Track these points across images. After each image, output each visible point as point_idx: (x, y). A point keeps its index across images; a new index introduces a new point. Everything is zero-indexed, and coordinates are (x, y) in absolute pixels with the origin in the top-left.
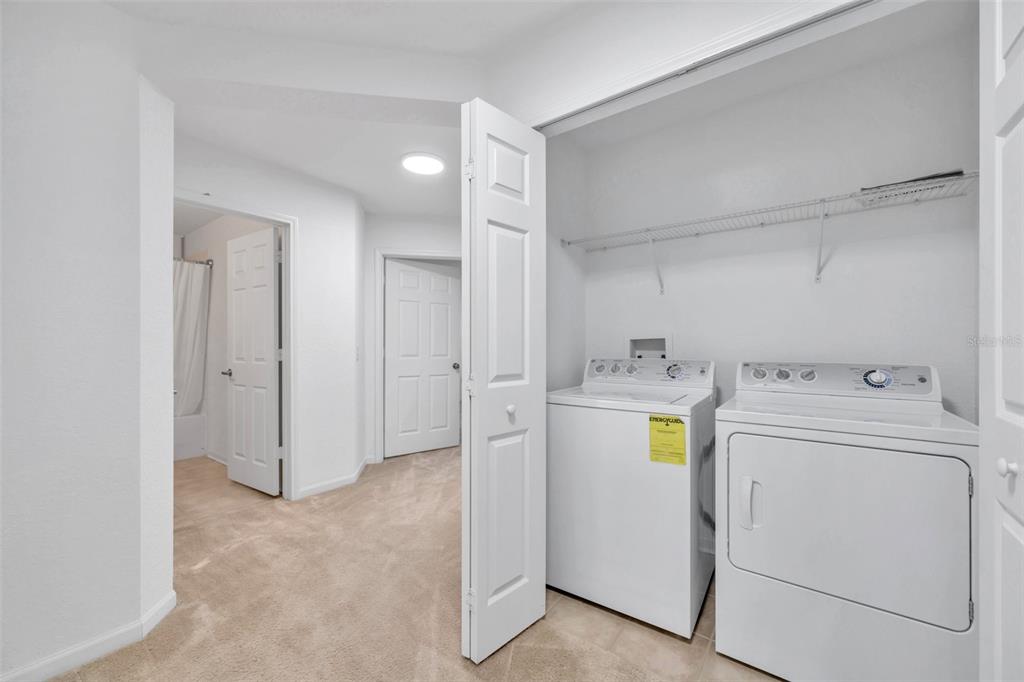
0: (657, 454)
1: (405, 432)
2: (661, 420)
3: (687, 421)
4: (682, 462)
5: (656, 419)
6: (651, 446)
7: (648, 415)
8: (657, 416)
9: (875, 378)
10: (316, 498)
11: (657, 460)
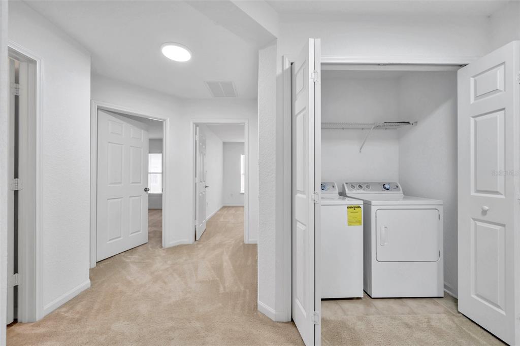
0: (350, 223)
1: (112, 239)
2: (352, 207)
3: (362, 206)
4: (361, 224)
5: (350, 207)
6: (348, 219)
7: (346, 206)
8: (350, 206)
9: (387, 186)
10: (64, 309)
11: (351, 225)
